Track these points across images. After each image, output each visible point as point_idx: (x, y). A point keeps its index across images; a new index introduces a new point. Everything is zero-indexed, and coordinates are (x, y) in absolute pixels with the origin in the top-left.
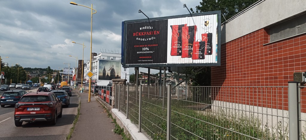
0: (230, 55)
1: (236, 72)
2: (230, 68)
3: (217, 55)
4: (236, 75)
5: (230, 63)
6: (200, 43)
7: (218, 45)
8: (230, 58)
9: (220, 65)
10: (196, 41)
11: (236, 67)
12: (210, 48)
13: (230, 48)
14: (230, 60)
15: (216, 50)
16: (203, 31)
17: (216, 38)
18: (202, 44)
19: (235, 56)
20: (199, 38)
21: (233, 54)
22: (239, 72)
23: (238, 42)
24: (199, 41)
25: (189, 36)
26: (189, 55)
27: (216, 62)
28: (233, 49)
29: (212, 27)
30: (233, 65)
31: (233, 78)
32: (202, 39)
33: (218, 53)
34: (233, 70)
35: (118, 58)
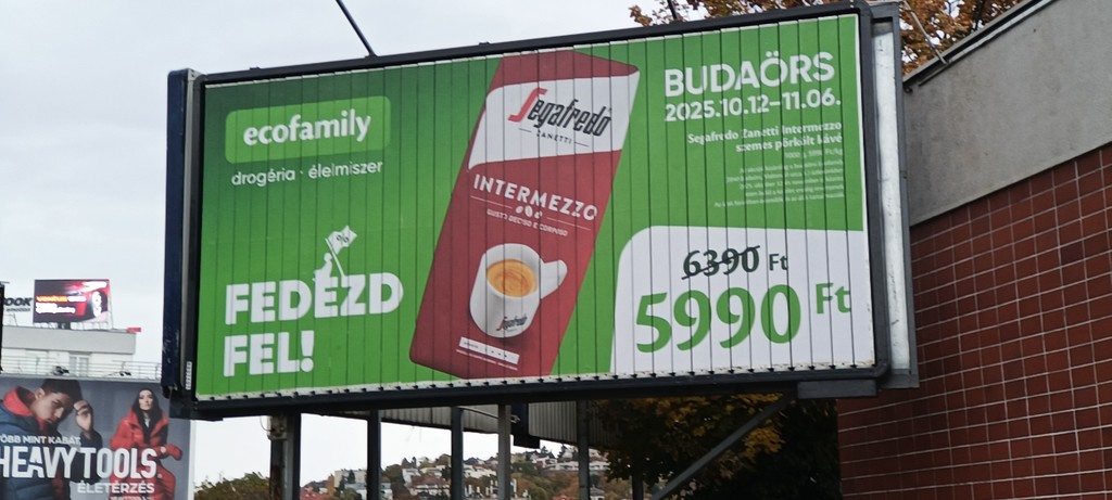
0: (985, 301)
1: (1040, 425)
2: (993, 394)
4: (1043, 446)
5: (992, 356)
8: (986, 319)
11: (1038, 385)
13: (982, 246)
14: (988, 338)
19: (1027, 307)
21: (1007, 294)
22: (1064, 422)
23: (1043, 203)
28: (1004, 256)
30: (1011, 371)
31: (1022, 468)
34: (1018, 409)
35: (108, 359)
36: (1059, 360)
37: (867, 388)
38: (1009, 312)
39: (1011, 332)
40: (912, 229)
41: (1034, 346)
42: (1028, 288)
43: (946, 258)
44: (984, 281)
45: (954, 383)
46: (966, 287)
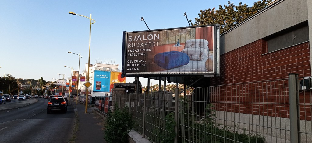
0: (229, 65)
1: (235, 82)
2: (230, 78)
5: (230, 73)
8: (230, 68)
11: (235, 77)
13: (229, 58)
14: (229, 70)
19: (234, 66)
21: (232, 64)
23: (237, 53)
35: (114, 69)
36: (238, 73)
37: (213, 76)
38: (232, 67)
39: (232, 70)
40: (220, 56)
41: (235, 71)
42: (234, 64)
43: (225, 59)
44: (229, 63)
45: (225, 76)
46: (227, 64)
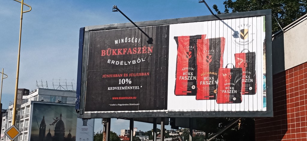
3: (265, 95)
6: (232, 70)
7: (266, 75)
9: (272, 115)
10: (224, 67)
12: (252, 80)
15: (264, 85)
16: (238, 48)
17: (264, 61)
18: (236, 72)
20: (229, 62)
24: (230, 67)
25: (210, 57)
26: (210, 95)
27: (265, 109)
29: (254, 42)
32: (237, 63)
33: (267, 91)
